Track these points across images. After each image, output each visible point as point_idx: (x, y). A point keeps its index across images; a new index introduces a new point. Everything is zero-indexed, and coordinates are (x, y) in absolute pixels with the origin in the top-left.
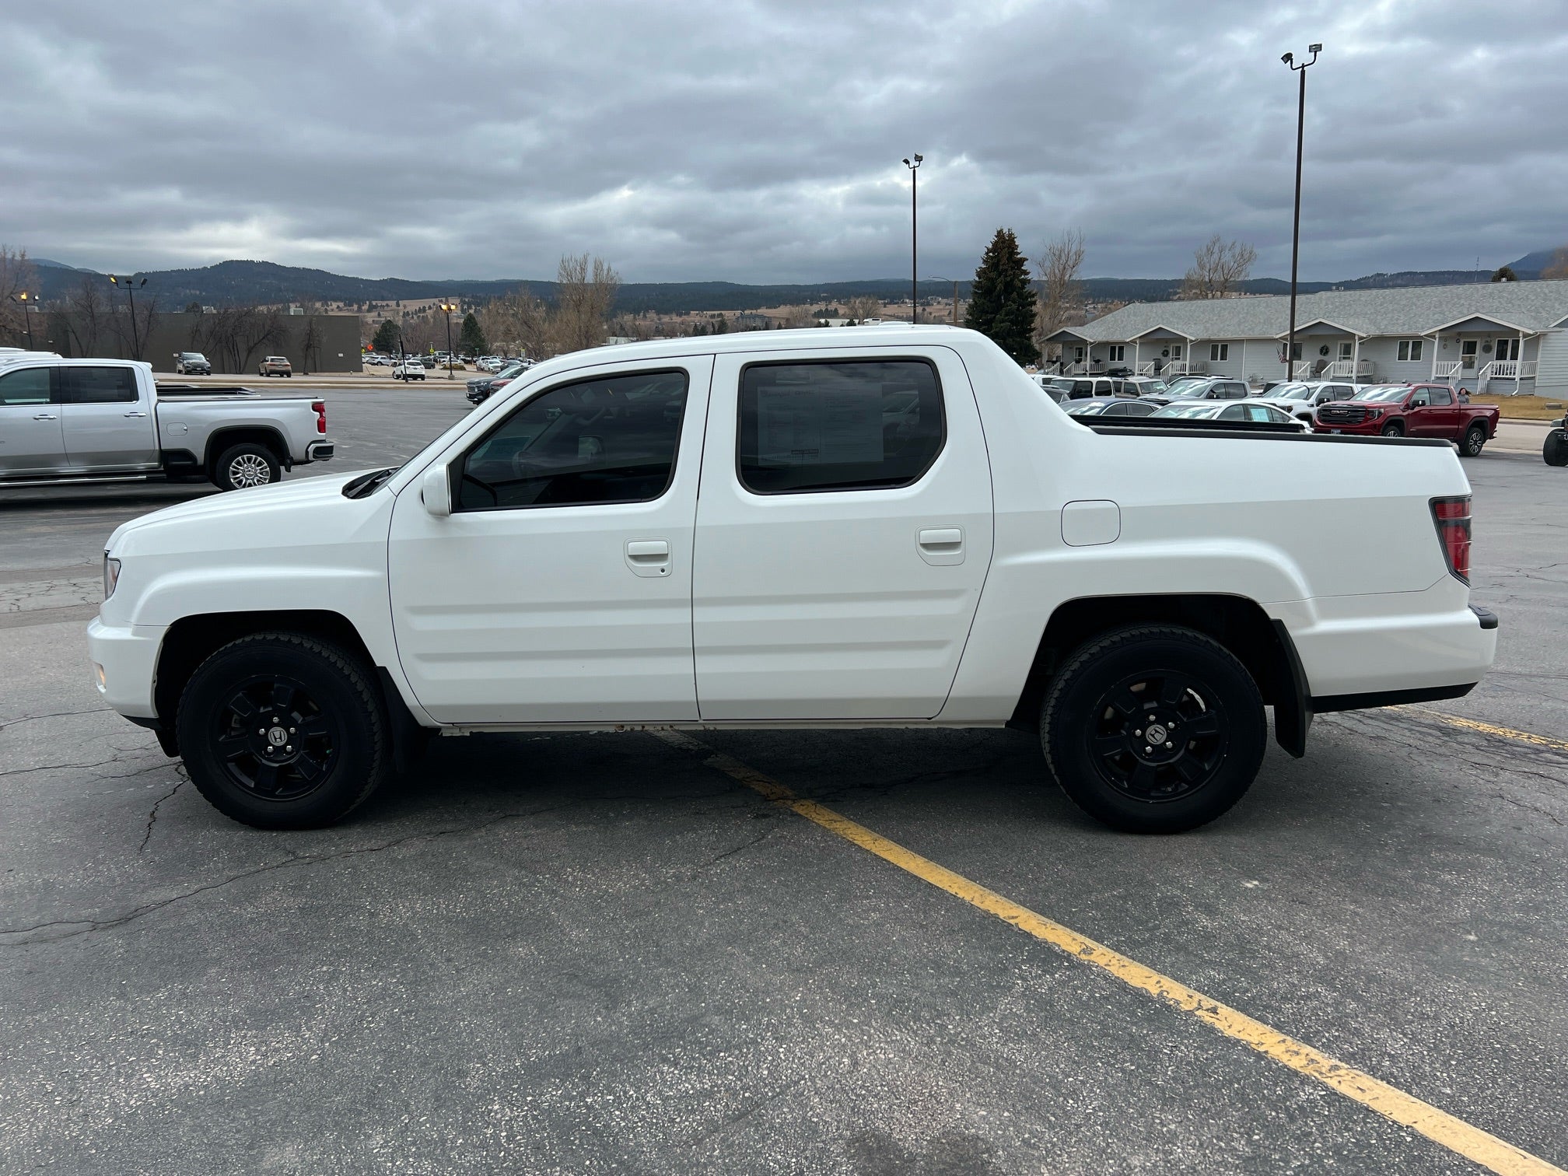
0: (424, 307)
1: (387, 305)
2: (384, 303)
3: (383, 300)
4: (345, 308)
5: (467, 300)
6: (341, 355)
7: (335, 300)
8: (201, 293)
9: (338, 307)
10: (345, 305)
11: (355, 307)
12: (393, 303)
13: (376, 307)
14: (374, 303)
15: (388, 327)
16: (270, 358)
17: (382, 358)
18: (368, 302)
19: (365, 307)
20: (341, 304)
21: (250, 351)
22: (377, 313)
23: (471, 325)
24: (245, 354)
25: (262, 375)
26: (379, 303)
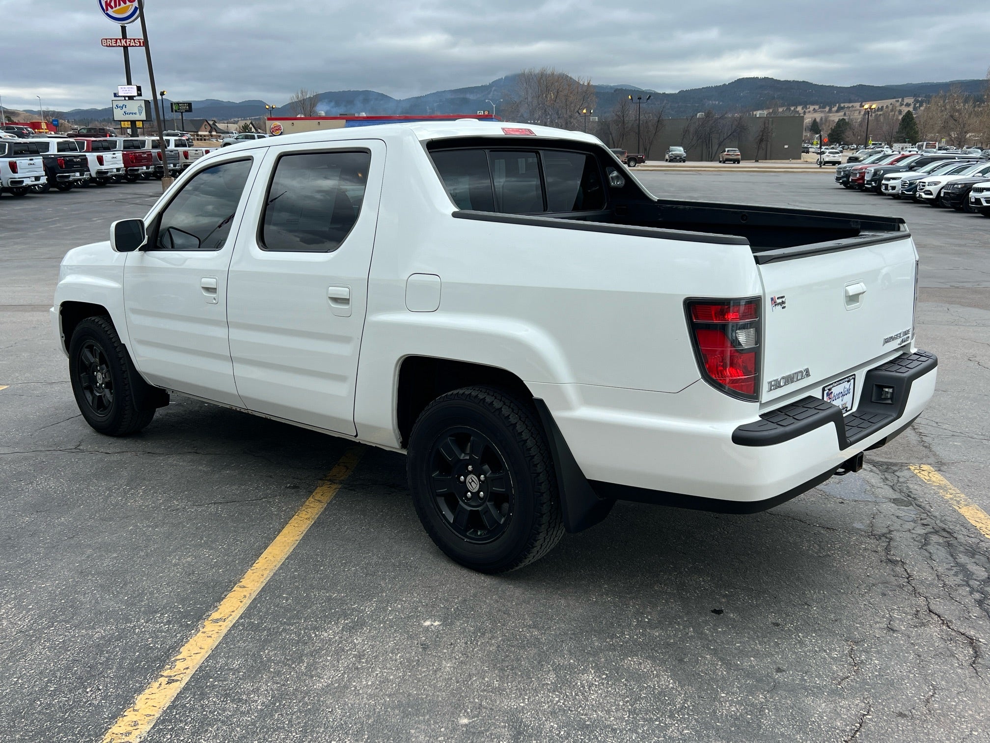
0: (882, 107)
1: (853, 106)
2: (850, 105)
3: (850, 102)
4: (820, 110)
5: (920, 99)
6: (786, 147)
7: (813, 104)
8: (719, 103)
9: (814, 109)
10: (820, 108)
11: (827, 109)
12: (857, 105)
13: (843, 108)
14: (842, 105)
15: (842, 125)
16: (727, 149)
17: (825, 149)
18: (837, 105)
19: (835, 109)
20: (817, 107)
21: (720, 145)
22: (843, 113)
23: (908, 120)
24: (717, 147)
25: (720, 162)
26: (846, 105)
